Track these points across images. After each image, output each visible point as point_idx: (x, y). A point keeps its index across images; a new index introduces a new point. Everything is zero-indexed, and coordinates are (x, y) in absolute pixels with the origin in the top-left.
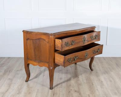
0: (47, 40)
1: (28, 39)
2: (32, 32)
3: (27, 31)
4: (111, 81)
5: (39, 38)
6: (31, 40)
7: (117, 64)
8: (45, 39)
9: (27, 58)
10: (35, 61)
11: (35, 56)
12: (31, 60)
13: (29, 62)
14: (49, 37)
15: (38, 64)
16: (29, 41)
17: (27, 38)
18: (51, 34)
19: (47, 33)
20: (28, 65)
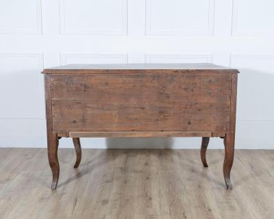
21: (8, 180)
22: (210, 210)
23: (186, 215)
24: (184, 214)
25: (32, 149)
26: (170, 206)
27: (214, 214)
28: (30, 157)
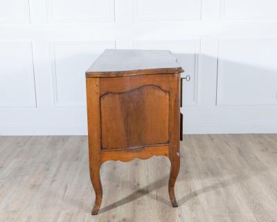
4: (218, 193)
7: (240, 151)
9: (102, 148)
22: (196, 195)
27: (200, 198)
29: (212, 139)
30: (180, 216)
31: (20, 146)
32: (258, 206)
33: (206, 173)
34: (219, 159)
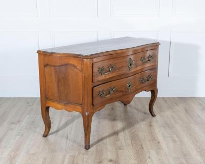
0: (79, 67)
1: (47, 65)
2: (54, 53)
3: (45, 52)
4: (174, 141)
5: (66, 63)
6: (53, 68)
7: (186, 110)
8: (76, 65)
9: (46, 97)
10: (59, 101)
11: (59, 94)
12: (53, 100)
13: (50, 104)
14: (83, 61)
15: (63, 107)
16: (48, 69)
17: (45, 64)
18: (87, 57)
19: (79, 55)
20: (48, 108)
21: (19, 121)
22: (159, 142)
23: (143, 146)
24: (141, 146)
25: (32, 98)
26: (131, 140)
27: (162, 145)
28: (31, 104)
29: (166, 101)
30: (150, 158)
31: (30, 105)
32: (203, 151)
33: (164, 127)
34: (172, 116)
